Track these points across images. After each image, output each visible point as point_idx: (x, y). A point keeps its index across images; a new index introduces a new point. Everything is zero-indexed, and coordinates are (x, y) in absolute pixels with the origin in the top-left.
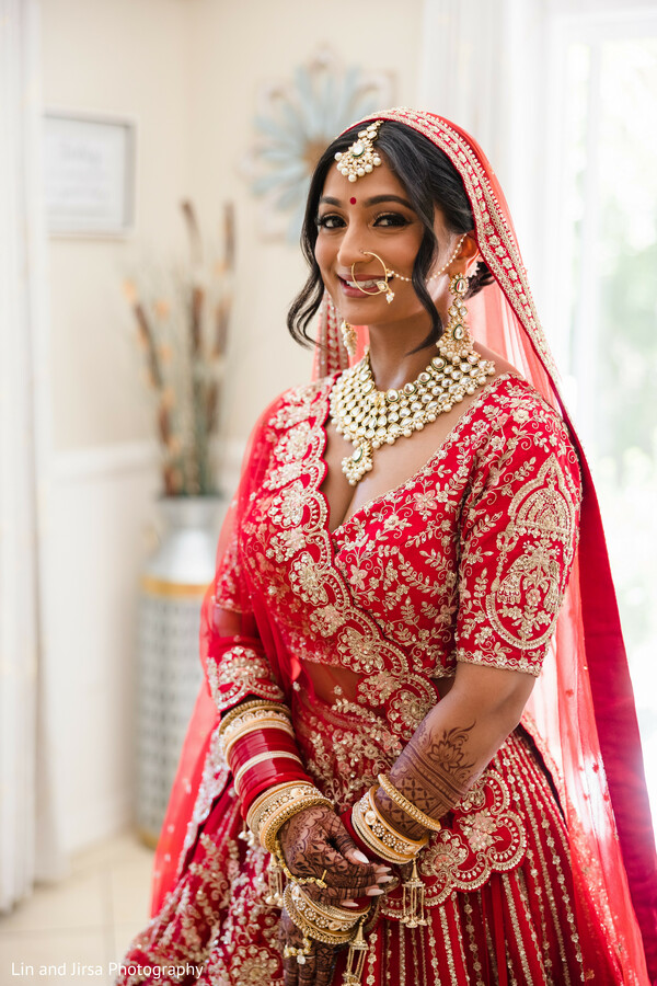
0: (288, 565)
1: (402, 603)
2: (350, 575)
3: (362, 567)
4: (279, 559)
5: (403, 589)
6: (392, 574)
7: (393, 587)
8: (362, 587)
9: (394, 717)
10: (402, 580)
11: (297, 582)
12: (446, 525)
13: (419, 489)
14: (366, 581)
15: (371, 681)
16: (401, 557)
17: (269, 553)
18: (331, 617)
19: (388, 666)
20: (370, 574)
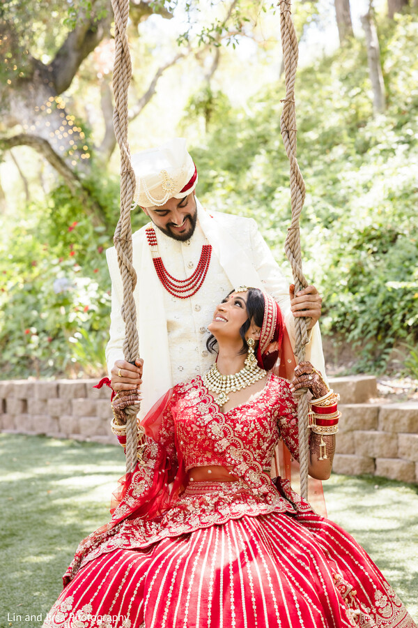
0: (206, 427)
1: (254, 437)
2: (235, 427)
3: (241, 423)
4: (202, 425)
5: (255, 432)
6: (253, 426)
7: (252, 431)
8: (241, 431)
9: (247, 479)
10: (256, 428)
11: (211, 432)
12: (269, 414)
13: (258, 402)
14: (242, 429)
15: (239, 467)
16: (256, 421)
17: (198, 423)
18: (224, 443)
19: (245, 459)
20: (245, 426)
